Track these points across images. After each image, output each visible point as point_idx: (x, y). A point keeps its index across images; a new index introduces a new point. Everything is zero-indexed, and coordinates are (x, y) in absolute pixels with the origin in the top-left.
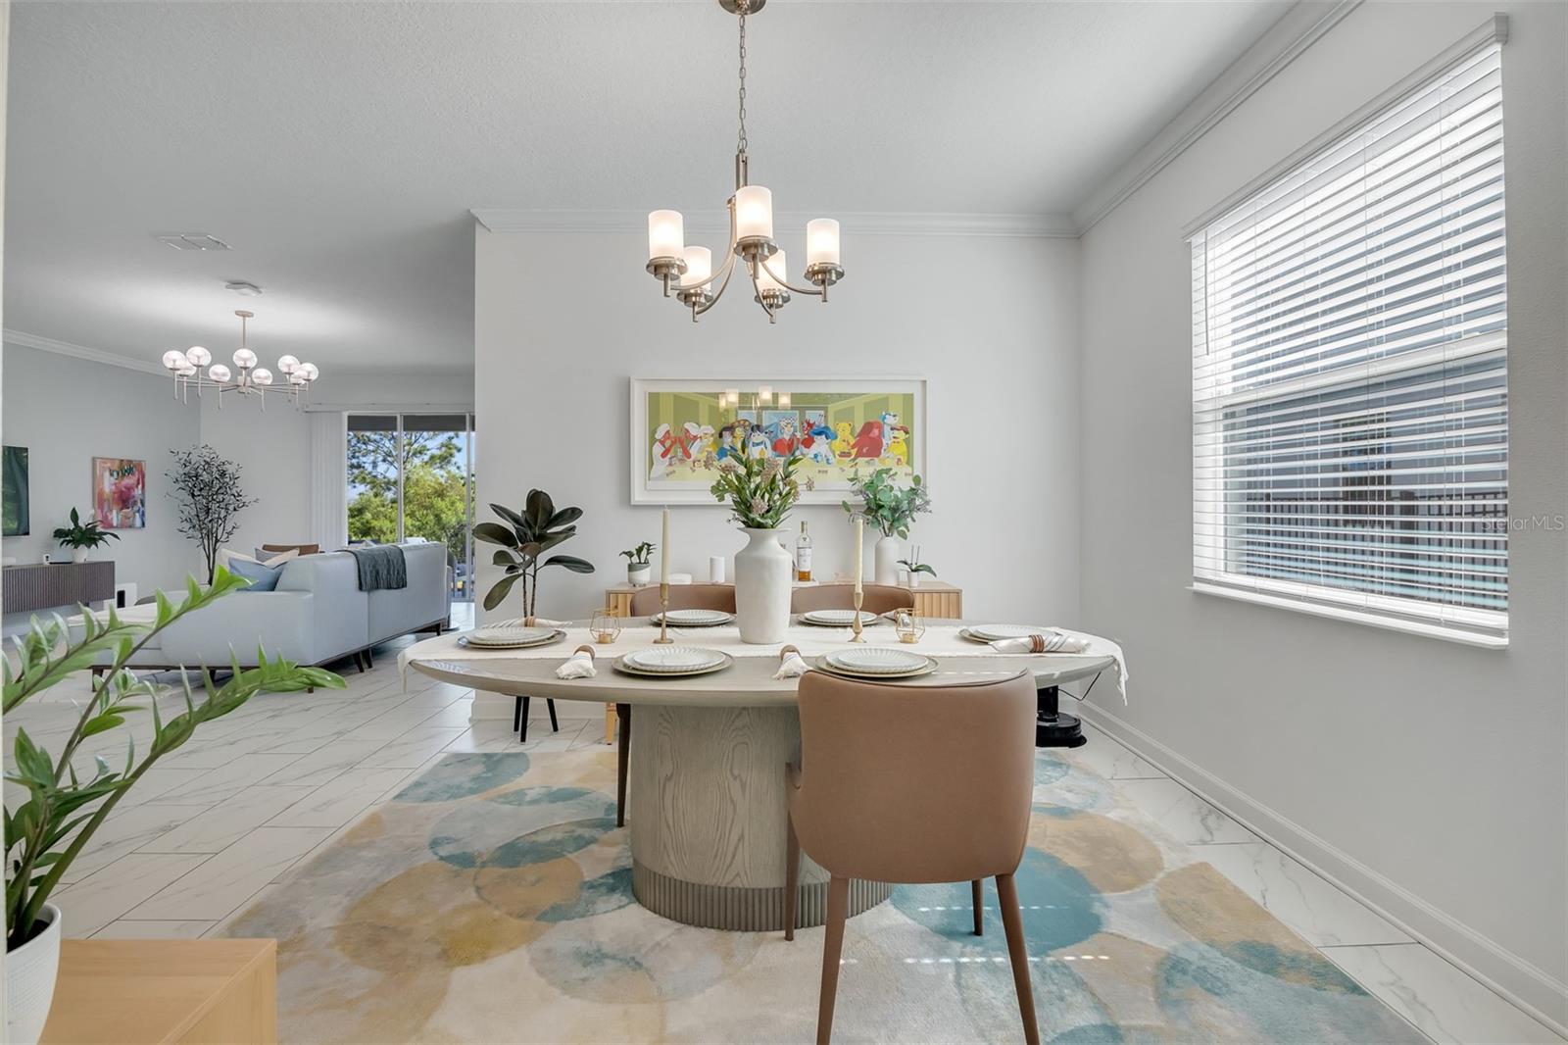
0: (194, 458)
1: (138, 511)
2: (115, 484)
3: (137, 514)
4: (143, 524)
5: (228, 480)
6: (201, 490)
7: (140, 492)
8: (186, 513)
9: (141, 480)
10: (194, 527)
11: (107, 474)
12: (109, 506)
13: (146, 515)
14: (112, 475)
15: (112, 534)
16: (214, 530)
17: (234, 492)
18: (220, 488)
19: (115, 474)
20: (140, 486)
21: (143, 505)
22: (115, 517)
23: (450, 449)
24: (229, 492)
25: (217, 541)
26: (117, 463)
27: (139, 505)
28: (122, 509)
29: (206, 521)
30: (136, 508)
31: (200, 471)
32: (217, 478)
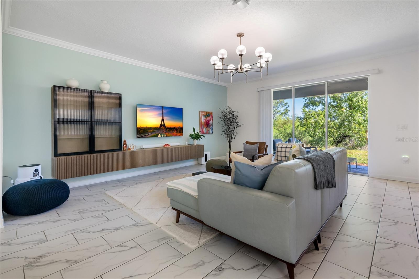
0: (225, 111)
1: (211, 128)
2: (205, 120)
3: (211, 129)
4: (212, 133)
5: (234, 118)
6: (227, 121)
7: (211, 122)
8: (223, 129)
9: (212, 118)
10: (225, 133)
11: (203, 116)
12: (203, 127)
13: (213, 129)
14: (204, 117)
15: (203, 136)
16: (231, 134)
17: (236, 122)
18: (233, 120)
19: (205, 116)
20: (211, 120)
21: (212, 126)
22: (205, 130)
23: (287, 110)
24: (235, 122)
25: (232, 138)
26: (205, 113)
27: (211, 126)
28: (207, 128)
29: (229, 132)
30: (210, 127)
31: (227, 115)
32: (231, 117)
